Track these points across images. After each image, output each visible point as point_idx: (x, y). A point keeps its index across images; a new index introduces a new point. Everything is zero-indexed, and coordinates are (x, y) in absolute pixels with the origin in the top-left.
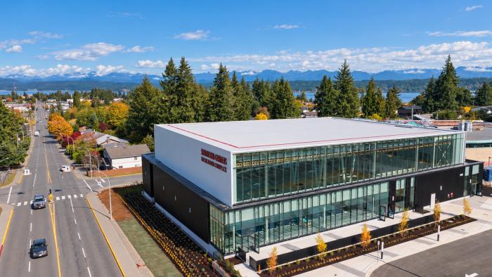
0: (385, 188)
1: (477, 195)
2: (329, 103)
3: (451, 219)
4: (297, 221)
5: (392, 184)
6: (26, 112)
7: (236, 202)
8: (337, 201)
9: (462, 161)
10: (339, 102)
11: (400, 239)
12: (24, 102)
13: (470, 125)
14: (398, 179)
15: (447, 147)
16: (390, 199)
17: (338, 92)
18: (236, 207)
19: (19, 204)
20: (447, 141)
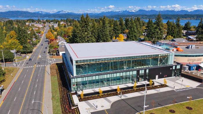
0: (135, 73)
1: (179, 76)
2: (151, 30)
3: (159, 85)
4: (102, 82)
5: (138, 71)
6: (42, 28)
7: (76, 76)
8: (114, 76)
9: (173, 63)
10: (155, 30)
11: (134, 91)
12: (42, 23)
13: (194, 46)
14: (141, 70)
15: (165, 58)
16: (137, 76)
17: (155, 26)
18: (76, 77)
19: (25, 68)
20: (165, 56)
